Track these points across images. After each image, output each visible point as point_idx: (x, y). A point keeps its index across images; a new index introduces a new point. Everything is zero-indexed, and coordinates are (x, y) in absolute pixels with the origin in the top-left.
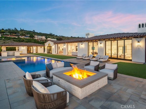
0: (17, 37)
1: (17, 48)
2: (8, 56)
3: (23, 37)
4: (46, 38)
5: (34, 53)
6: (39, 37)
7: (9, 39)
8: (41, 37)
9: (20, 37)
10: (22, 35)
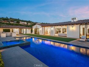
0: (8, 23)
1: (11, 30)
2: (6, 36)
3: (12, 23)
4: (27, 23)
5: (24, 33)
6: (23, 23)
7: (3, 23)
8: (24, 23)
9: (10, 22)
10: (12, 21)
